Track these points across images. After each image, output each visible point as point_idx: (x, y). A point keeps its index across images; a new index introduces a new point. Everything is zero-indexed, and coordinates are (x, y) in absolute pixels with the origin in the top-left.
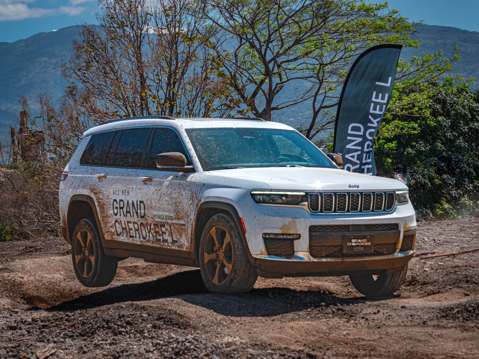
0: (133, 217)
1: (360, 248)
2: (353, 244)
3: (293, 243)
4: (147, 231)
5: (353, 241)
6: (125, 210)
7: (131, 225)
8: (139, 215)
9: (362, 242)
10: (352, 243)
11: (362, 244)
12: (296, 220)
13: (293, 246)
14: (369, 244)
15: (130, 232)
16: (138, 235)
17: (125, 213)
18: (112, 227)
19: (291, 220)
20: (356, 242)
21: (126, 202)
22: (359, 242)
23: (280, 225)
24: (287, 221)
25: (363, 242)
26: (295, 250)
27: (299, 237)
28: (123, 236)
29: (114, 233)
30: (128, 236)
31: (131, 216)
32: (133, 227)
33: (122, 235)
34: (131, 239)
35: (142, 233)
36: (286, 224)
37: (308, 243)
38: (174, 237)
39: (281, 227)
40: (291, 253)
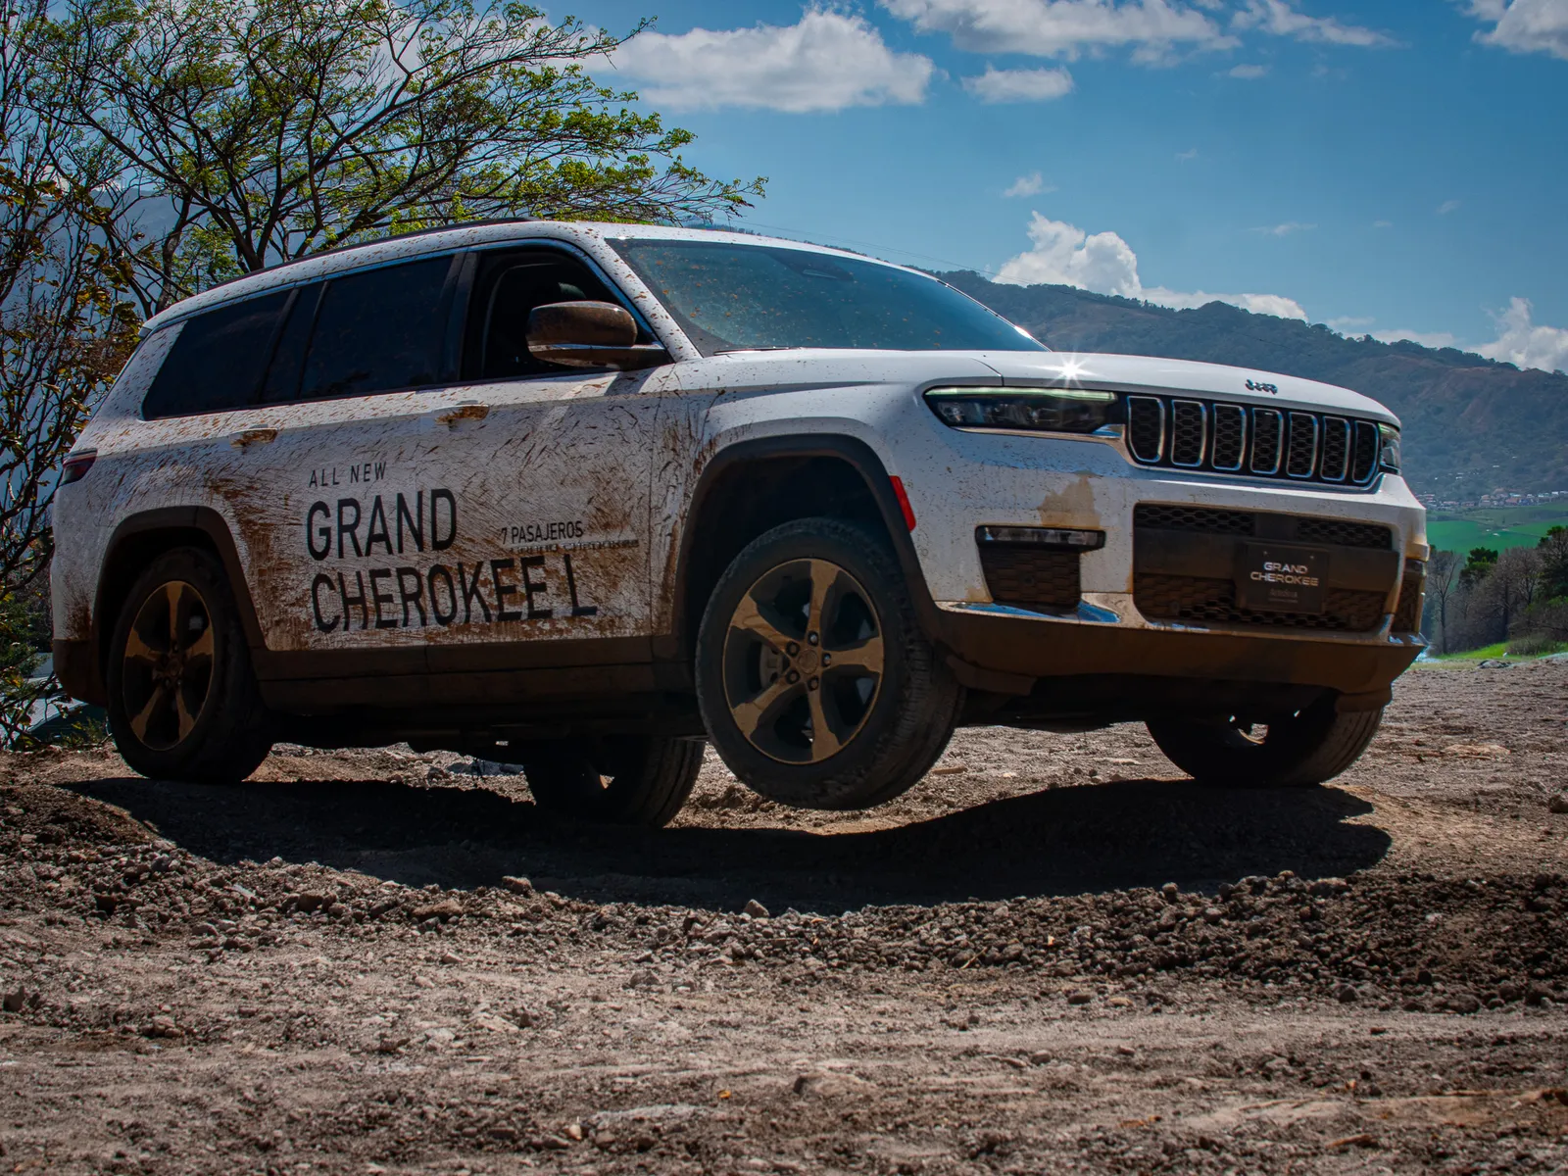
0: (401, 550)
1: (1286, 593)
2: (1268, 578)
3: (1077, 561)
4: (459, 593)
5: (1269, 566)
6: (362, 532)
7: (387, 586)
8: (428, 539)
9: (1294, 574)
10: (1265, 572)
11: (1295, 580)
12: (1093, 481)
13: (1076, 571)
14: (1314, 582)
15: (378, 611)
16: (415, 615)
17: (363, 544)
18: (299, 602)
19: (1076, 479)
20: (1276, 572)
21: (368, 505)
22: (1286, 573)
23: (1040, 498)
24: (1062, 483)
25: (1297, 575)
26: (1084, 585)
27: (1099, 539)
28: (346, 628)
29: (307, 624)
30: (372, 625)
31: (390, 552)
32: (397, 588)
33: (341, 626)
34: (385, 633)
35: (435, 603)
36: (1060, 493)
37: (1130, 561)
38: (579, 598)
39: (1040, 504)
40: (1070, 601)
